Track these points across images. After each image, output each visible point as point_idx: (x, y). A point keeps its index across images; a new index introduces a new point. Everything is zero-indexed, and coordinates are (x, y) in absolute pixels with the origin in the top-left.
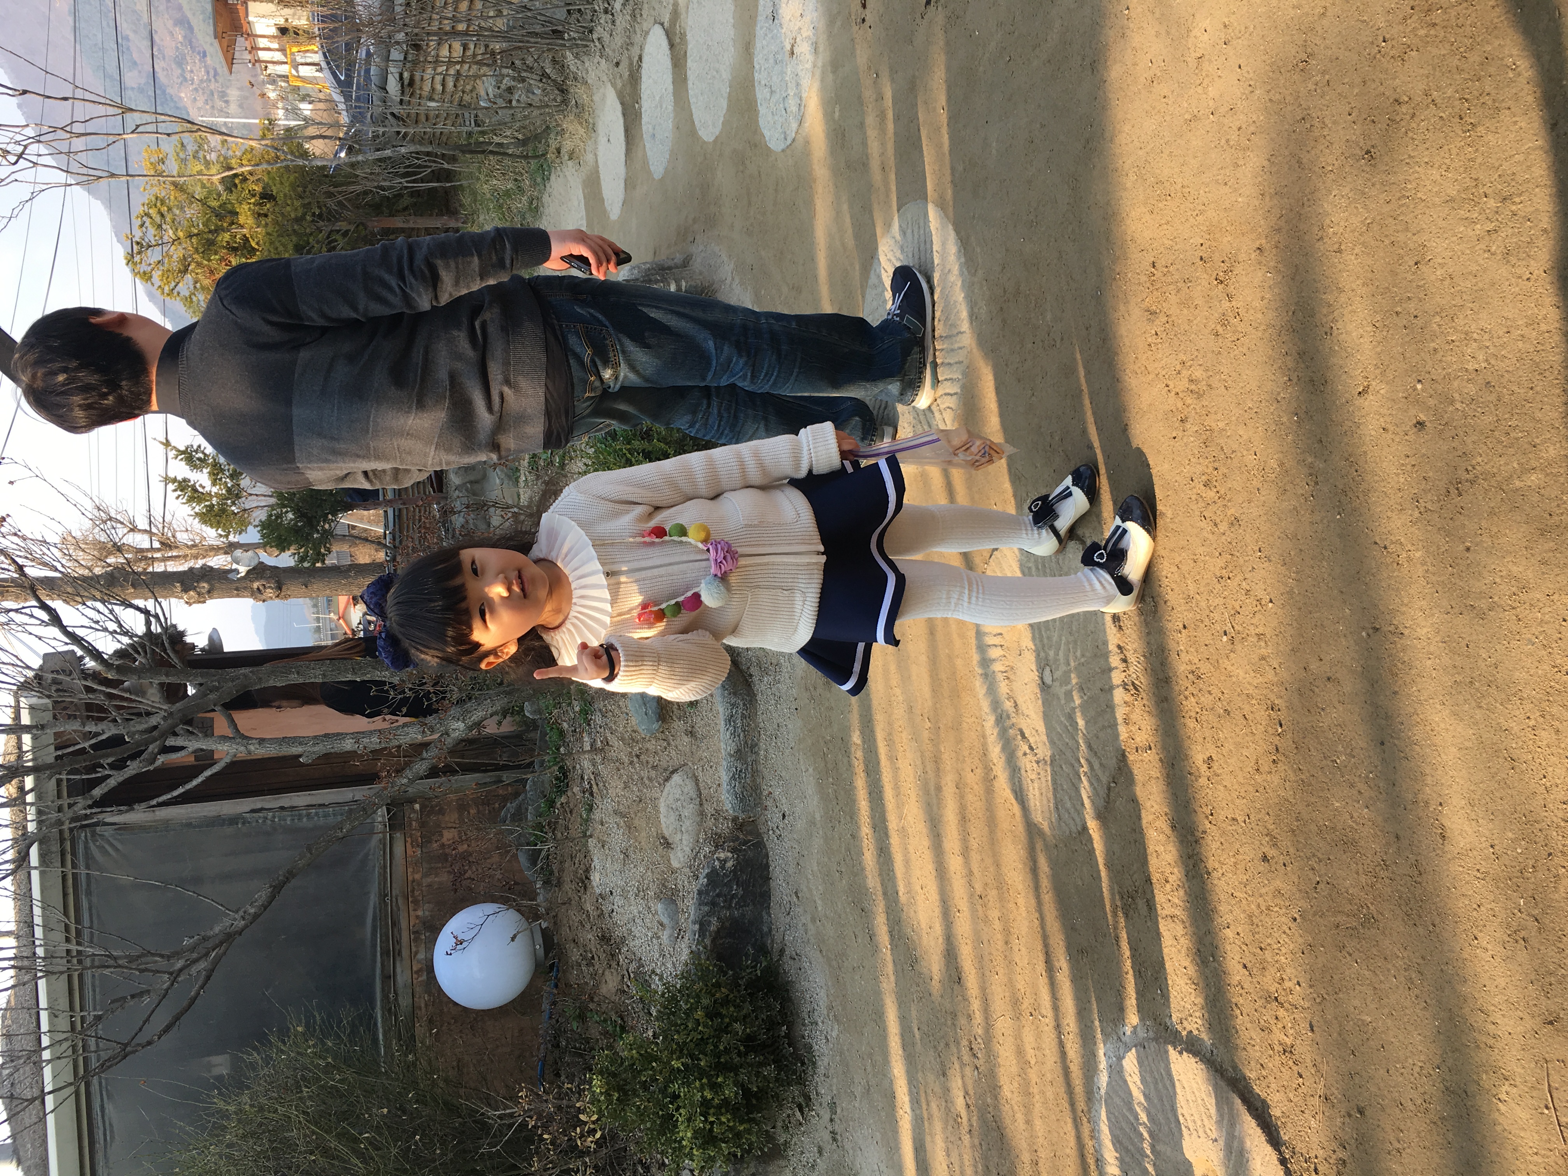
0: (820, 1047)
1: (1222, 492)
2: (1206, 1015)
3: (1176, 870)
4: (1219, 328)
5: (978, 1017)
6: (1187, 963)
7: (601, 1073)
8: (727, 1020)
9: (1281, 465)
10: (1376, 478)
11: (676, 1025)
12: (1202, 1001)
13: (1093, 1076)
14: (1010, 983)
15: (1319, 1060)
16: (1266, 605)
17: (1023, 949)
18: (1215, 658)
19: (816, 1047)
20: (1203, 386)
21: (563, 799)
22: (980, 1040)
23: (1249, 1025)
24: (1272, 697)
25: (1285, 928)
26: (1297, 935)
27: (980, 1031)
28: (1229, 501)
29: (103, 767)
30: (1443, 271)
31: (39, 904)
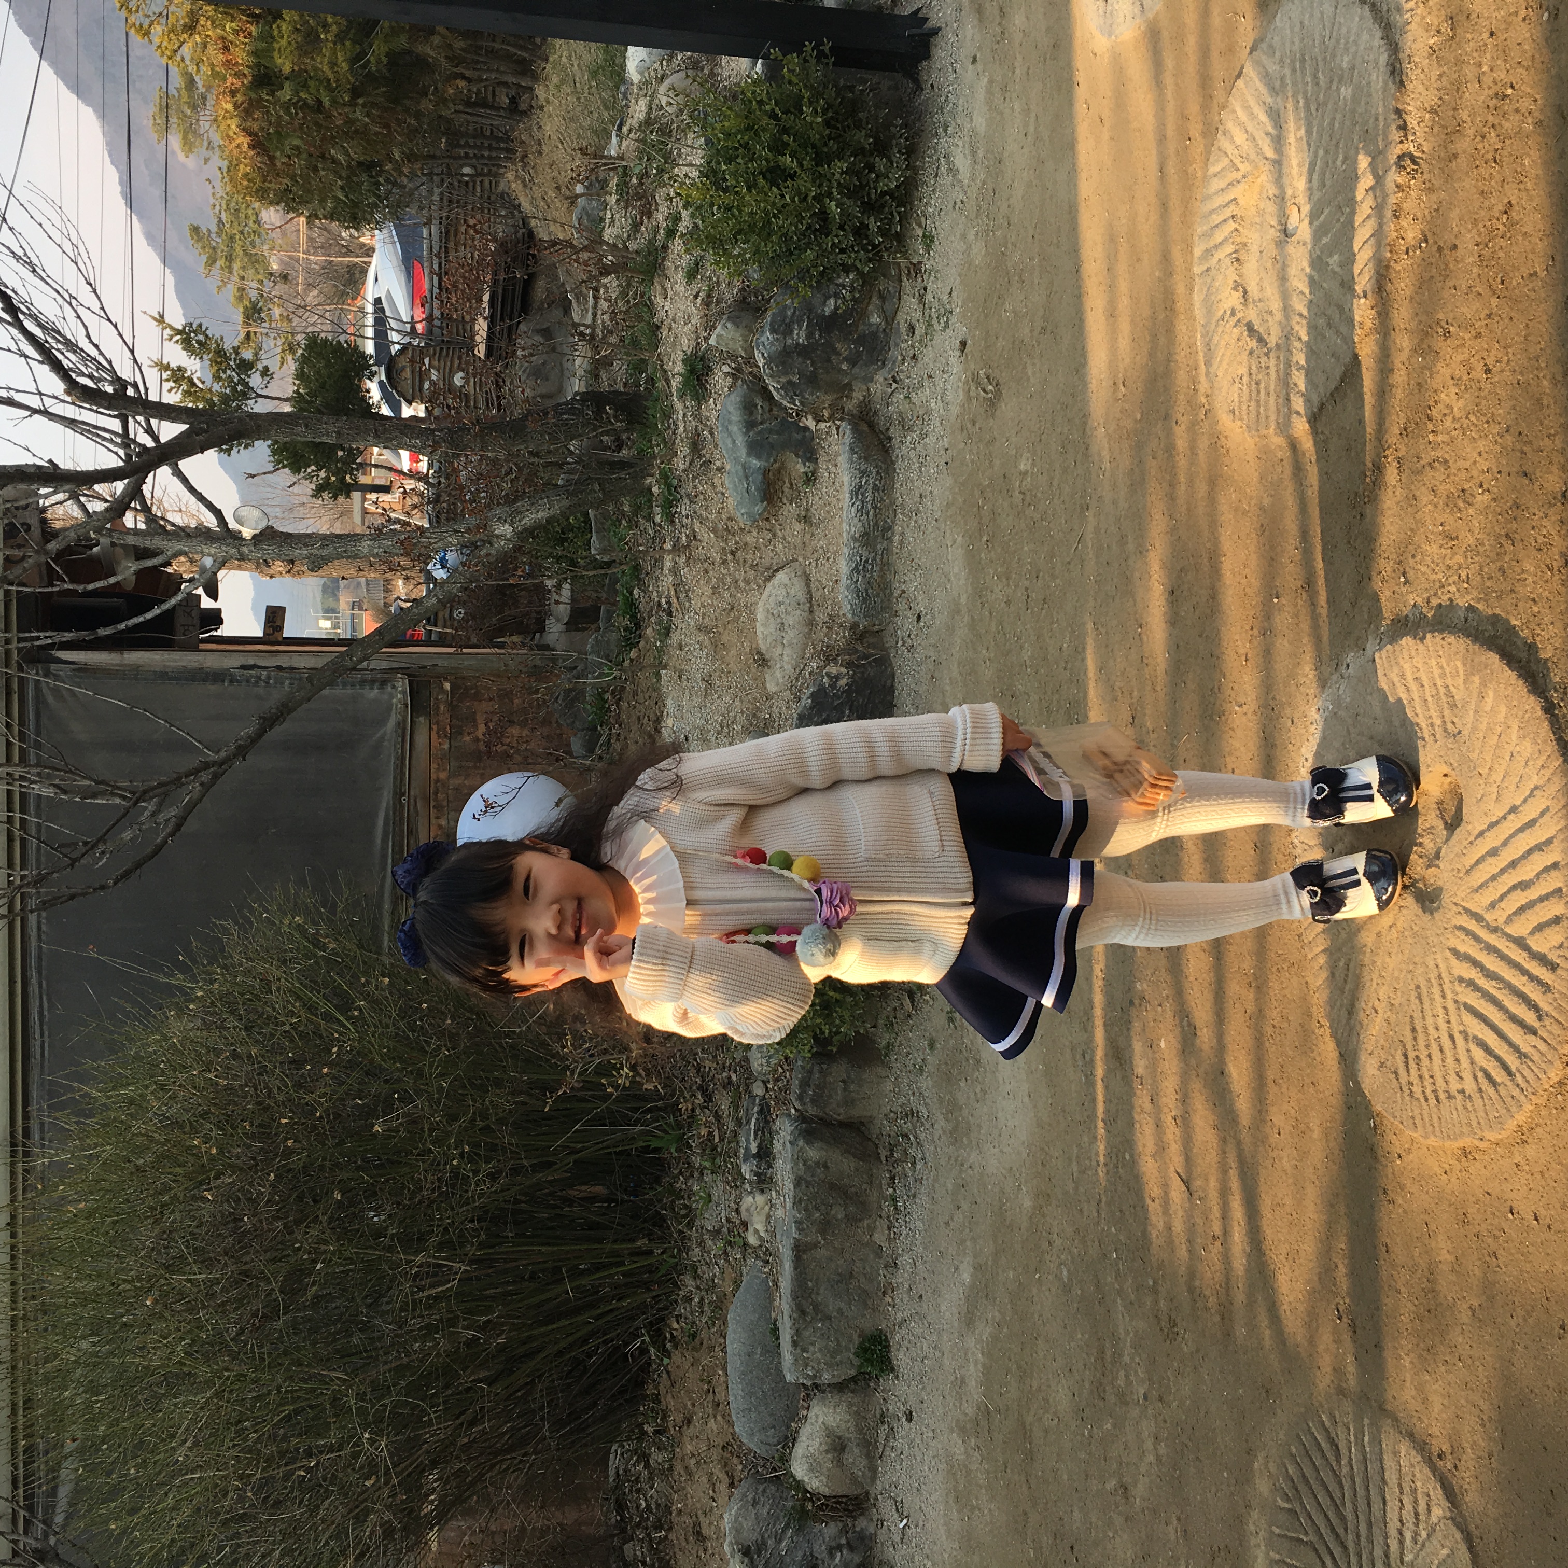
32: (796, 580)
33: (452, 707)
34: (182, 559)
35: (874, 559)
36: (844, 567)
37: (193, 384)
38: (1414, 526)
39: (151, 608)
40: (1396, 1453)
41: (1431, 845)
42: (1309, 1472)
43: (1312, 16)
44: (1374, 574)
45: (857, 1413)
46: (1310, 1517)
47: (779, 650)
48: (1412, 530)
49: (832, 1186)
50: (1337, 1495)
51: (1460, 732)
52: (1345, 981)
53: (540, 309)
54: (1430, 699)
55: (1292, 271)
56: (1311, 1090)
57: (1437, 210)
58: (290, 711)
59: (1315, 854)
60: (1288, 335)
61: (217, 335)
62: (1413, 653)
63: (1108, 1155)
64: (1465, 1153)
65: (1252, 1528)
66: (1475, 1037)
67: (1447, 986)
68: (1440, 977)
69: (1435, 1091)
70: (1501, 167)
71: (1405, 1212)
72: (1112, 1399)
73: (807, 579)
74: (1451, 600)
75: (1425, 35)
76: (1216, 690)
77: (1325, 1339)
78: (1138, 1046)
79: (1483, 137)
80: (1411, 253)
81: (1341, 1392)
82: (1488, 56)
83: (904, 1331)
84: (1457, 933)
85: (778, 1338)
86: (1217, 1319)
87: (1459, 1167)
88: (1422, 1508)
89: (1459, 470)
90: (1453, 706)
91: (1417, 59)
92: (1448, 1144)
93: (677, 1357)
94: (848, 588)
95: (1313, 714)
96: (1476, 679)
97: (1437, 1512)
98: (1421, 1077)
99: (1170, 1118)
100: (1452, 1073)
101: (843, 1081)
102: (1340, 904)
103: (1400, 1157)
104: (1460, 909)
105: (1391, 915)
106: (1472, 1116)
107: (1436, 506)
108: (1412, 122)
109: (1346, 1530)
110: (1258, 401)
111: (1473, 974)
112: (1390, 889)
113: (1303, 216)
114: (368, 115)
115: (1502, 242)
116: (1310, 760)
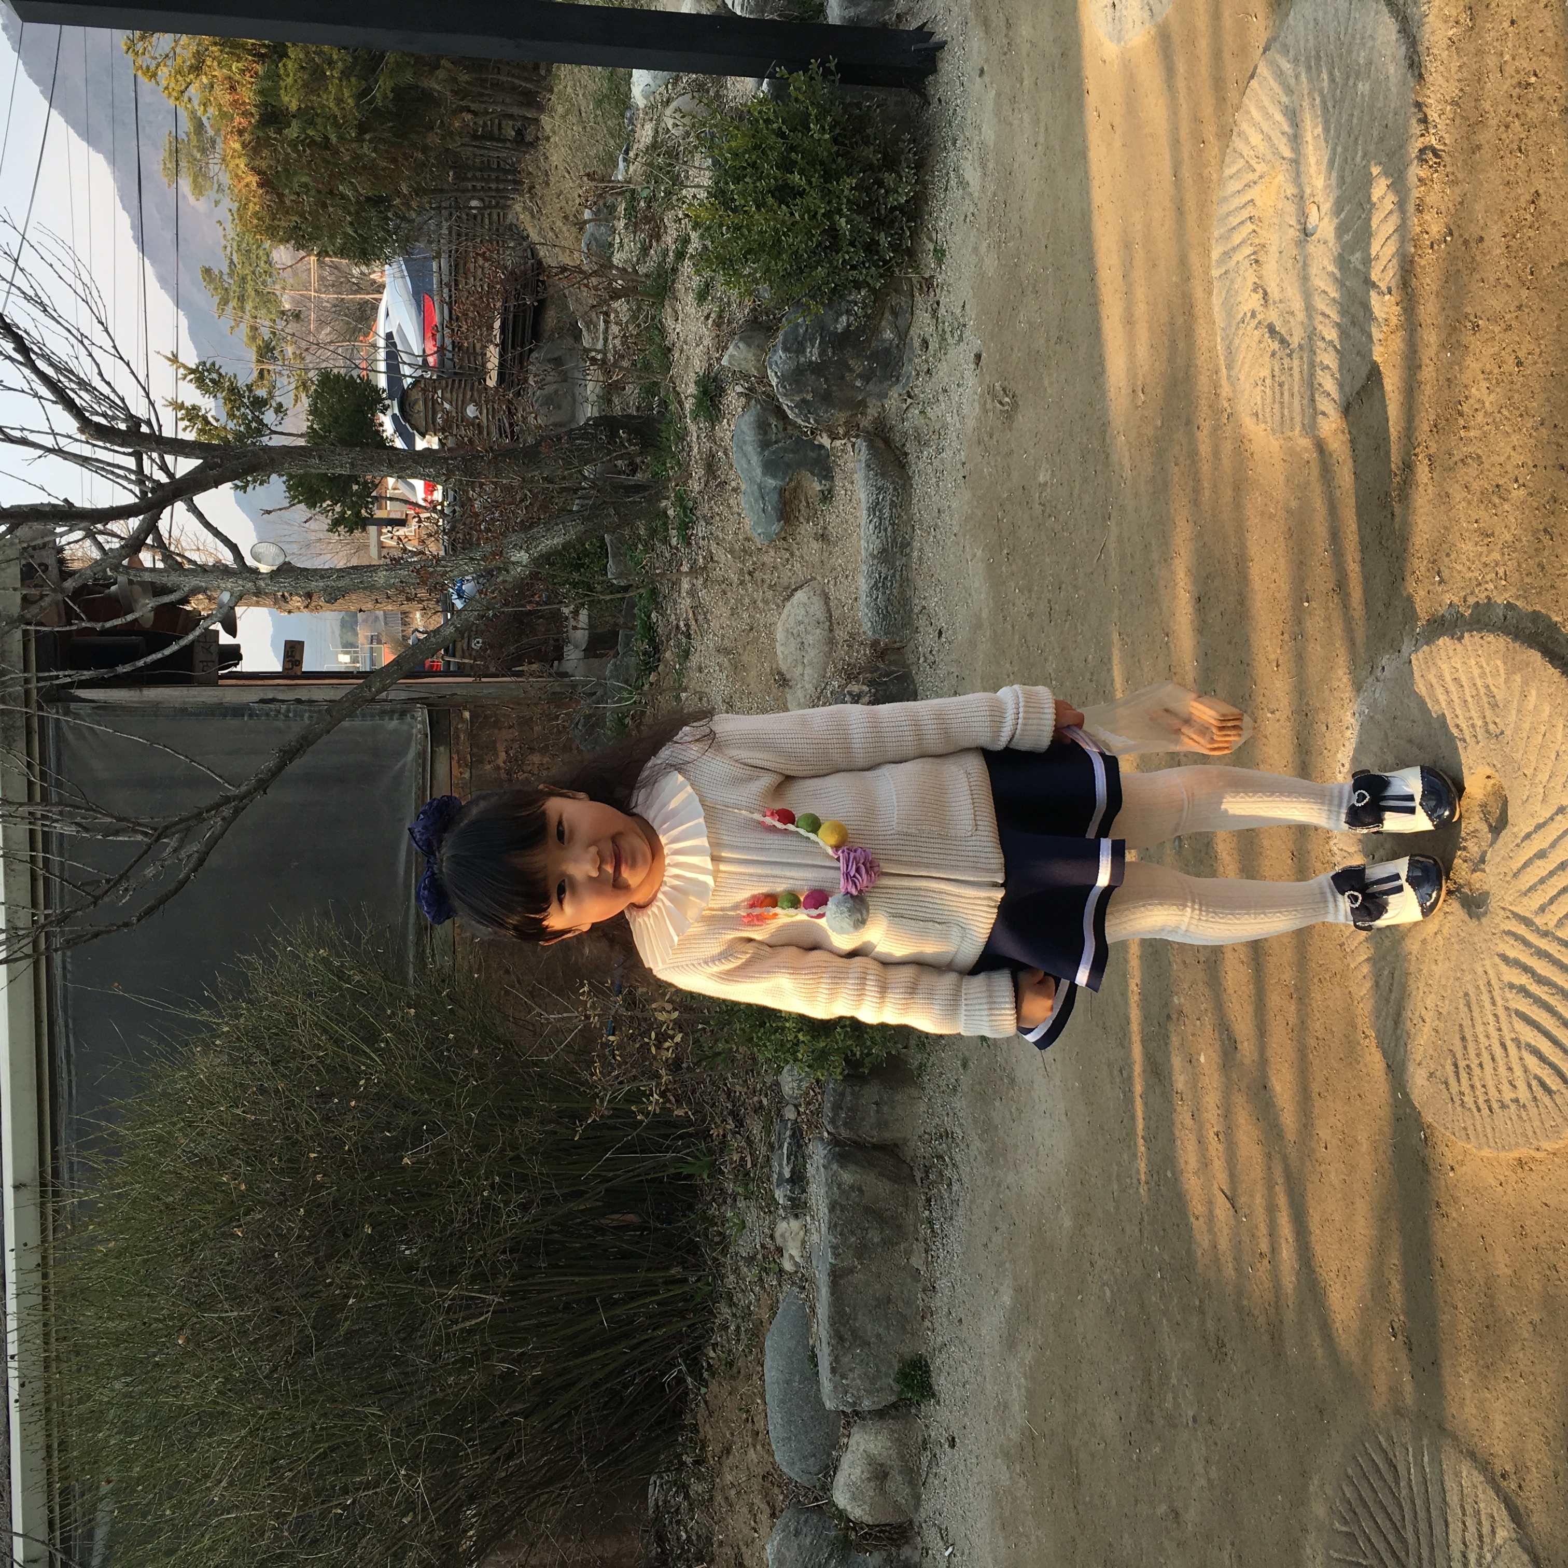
32: (815, 599)
33: (471, 735)
34: (200, 596)
35: (894, 576)
36: (863, 584)
37: (208, 423)
38: (1447, 524)
39: (169, 645)
40: (1458, 1474)
41: (1476, 849)
42: (1366, 1494)
43: (1326, 13)
44: (1408, 574)
45: (898, 1440)
46: (1370, 1540)
47: (800, 668)
48: (1446, 528)
49: (868, 1210)
50: (1396, 1518)
51: (1502, 733)
52: (1391, 991)
53: (551, 339)
54: (1470, 700)
55: (1314, 270)
56: (1358, 1103)
57: (1461, 203)
58: (310, 743)
59: (1357, 861)
60: (1312, 335)
61: (231, 374)
62: (1451, 653)
63: (1150, 1173)
64: (1520, 1163)
65: (1309, 1551)
66: (1528, 1045)
67: (1497, 993)
68: (1489, 984)
69: (1487, 1101)
70: (1527, 156)
71: (1460, 1225)
72: (1161, 1422)
73: (826, 598)
74: (1488, 598)
75: (1443, 26)
76: (1247, 697)
77: (1380, 1357)
78: (1177, 1062)
79: (1507, 127)
80: (1436, 247)
81: (1399, 1412)
82: (1510, 44)
83: (944, 1356)
84: (1506, 938)
85: (816, 1365)
86: (1266, 1338)
87: (1514, 1178)
88: (1486, 1530)
89: (1493, 465)
90: (1494, 706)
91: (1435, 51)
92: (1503, 1155)
93: (714, 1385)
94: (868, 607)
95: (1349, 719)
96: (1518, 678)
97: (1502, 1534)
98: (1472, 1087)
99: (1212, 1134)
100: (1505, 1081)
101: (876, 1103)
102: (1381, 910)
103: (1452, 1169)
104: (1509, 914)
105: (1436, 921)
106: (1527, 1125)
107: (1469, 503)
108: (1433, 115)
109: (1407, 1554)
110: (1282, 403)
111: (1523, 980)
112: (1434, 895)
113: (1322, 214)
114: (375, 150)
115: (1531, 233)
116: (1347, 765)
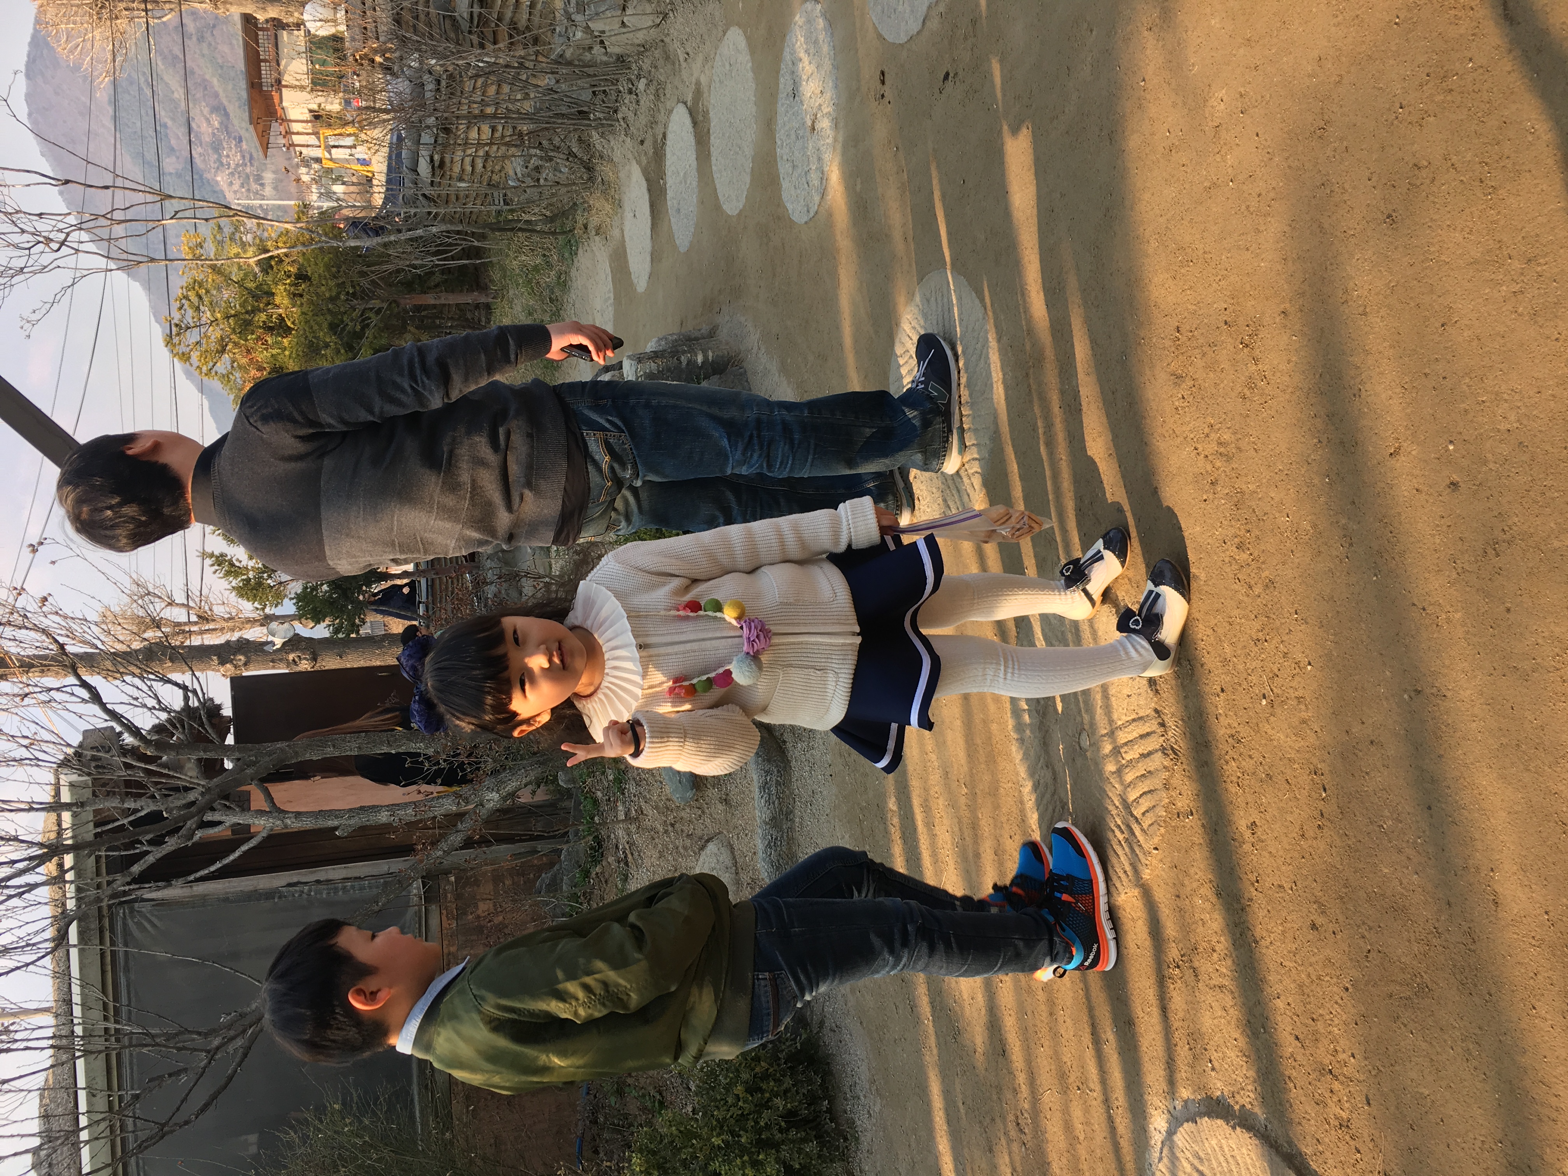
0: (863, 1122)
1: (1256, 554)
2: (1259, 1088)
3: (1222, 939)
4: (1246, 390)
5: (1025, 1091)
6: (1237, 1035)
7: (641, 1151)
8: (767, 1095)
9: (1314, 526)
10: (1412, 539)
11: (716, 1100)
12: (1254, 1075)
13: (1144, 1153)
14: (1056, 1056)
15: (1377, 1134)
16: (1305, 668)
17: (1068, 1020)
18: (1254, 721)
19: (858, 1123)
20: (1232, 449)
21: (598, 869)
22: (1026, 1115)
23: (1303, 1099)
24: (1315, 760)
25: (1337, 998)
26: (1349, 1005)
27: (1026, 1106)
28: (1263, 563)
29: (141, 843)
30: (1470, 333)
31: (78, 982)
32: (723, 850)
33: (458, 897)
35: (782, 837)
36: (760, 844)
73: (732, 849)
